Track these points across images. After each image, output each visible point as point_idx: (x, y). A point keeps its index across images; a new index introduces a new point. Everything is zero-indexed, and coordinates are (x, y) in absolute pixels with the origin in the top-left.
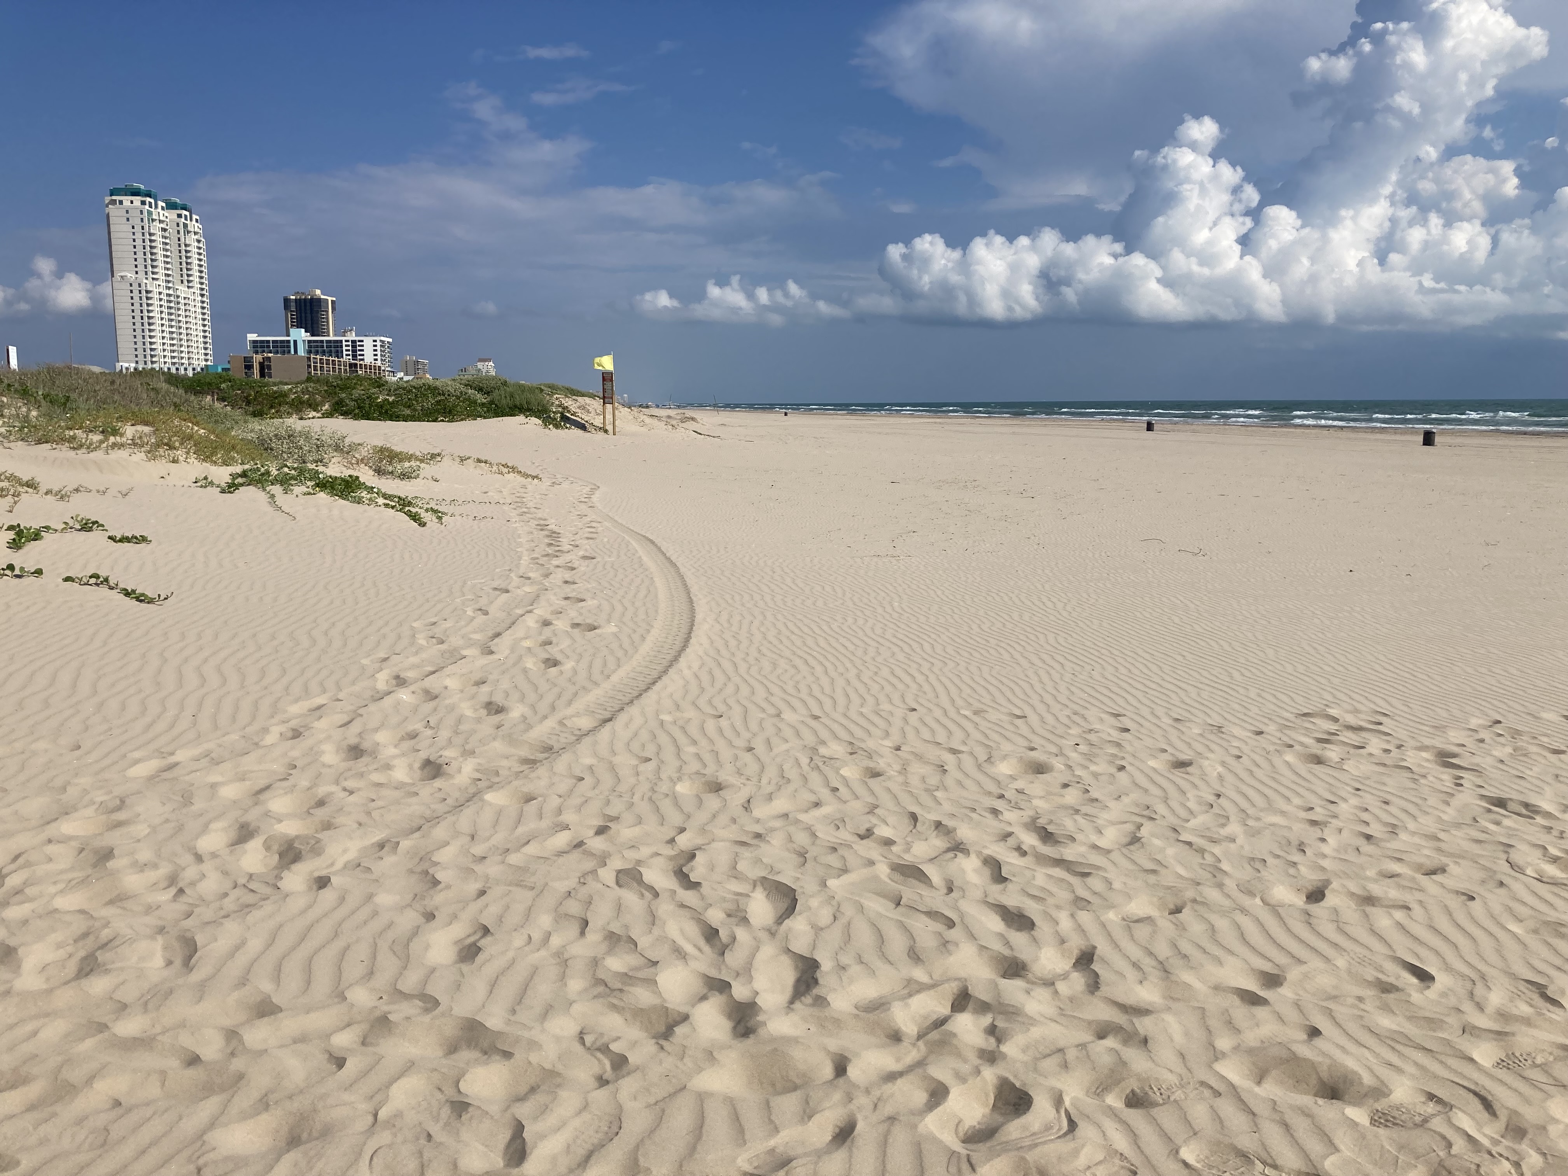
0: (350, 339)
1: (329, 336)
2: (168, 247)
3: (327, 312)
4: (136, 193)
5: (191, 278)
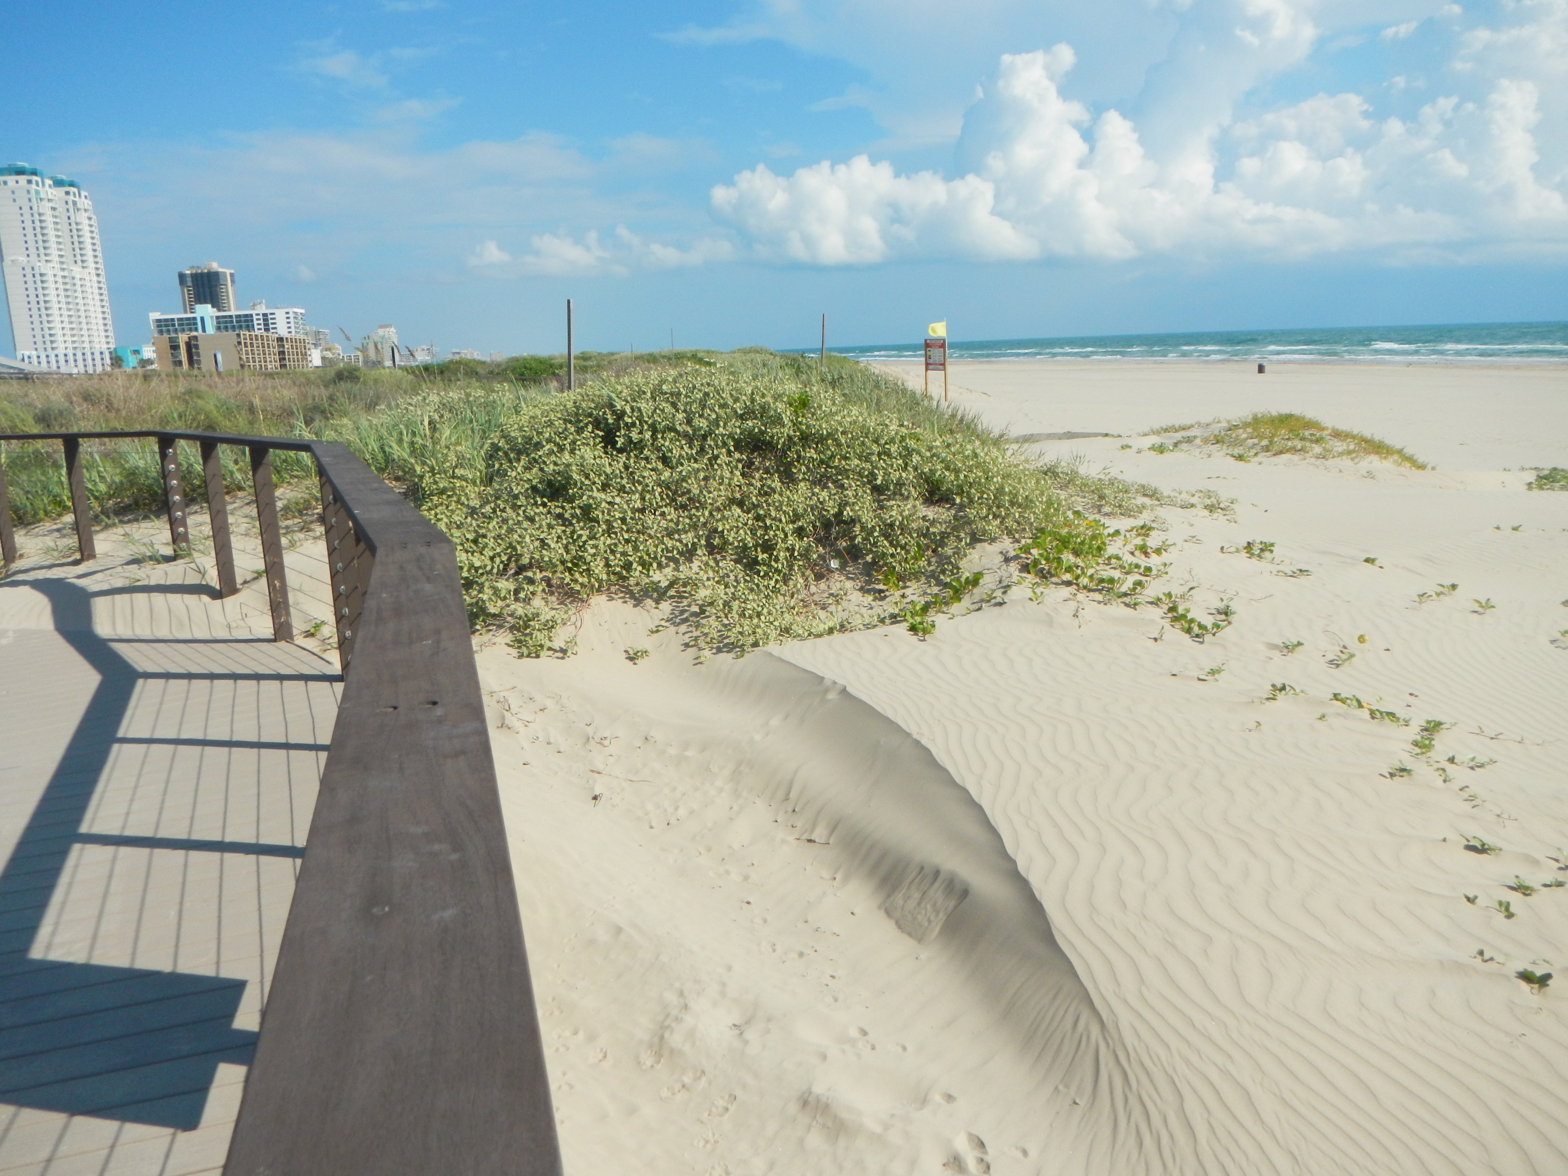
0: (261, 312)
1: (229, 310)
2: (59, 227)
3: (226, 285)
4: (20, 172)
5: (84, 258)
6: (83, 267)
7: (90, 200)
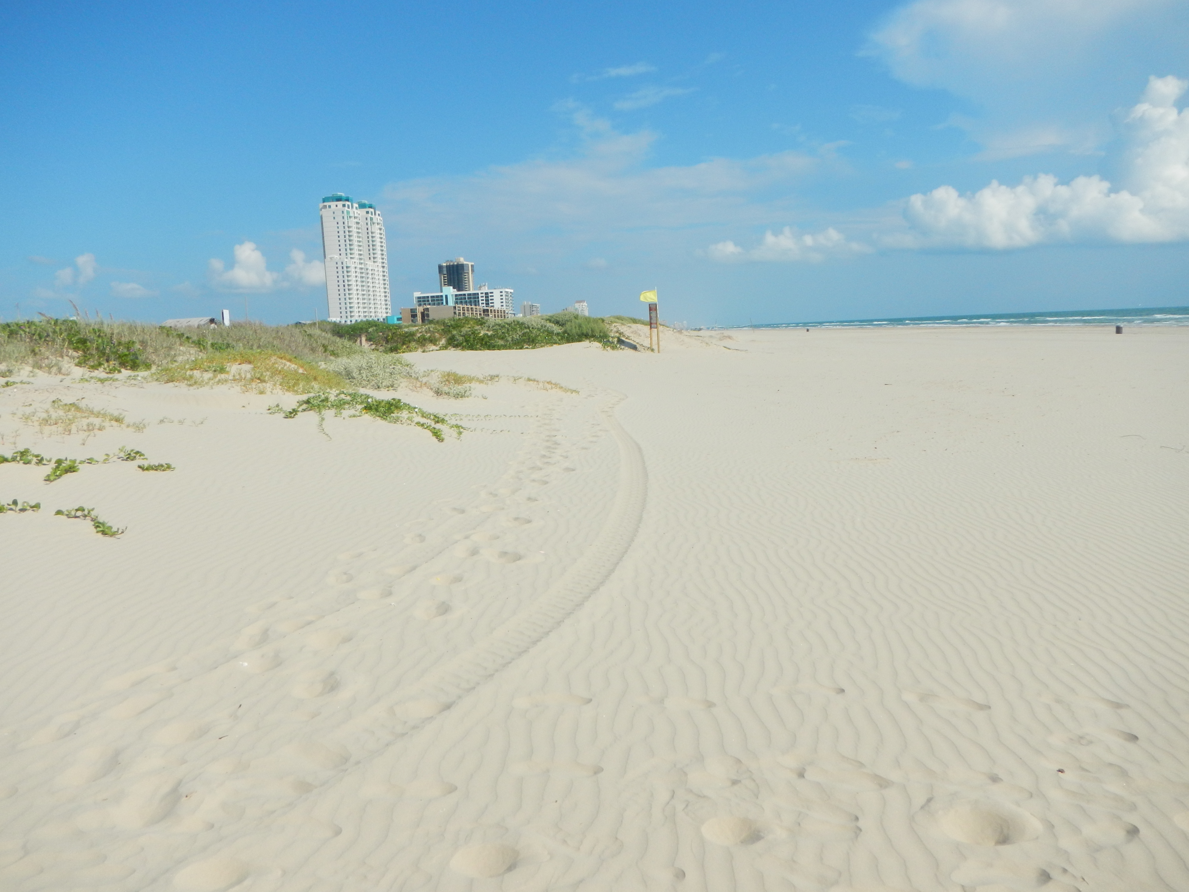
0: (484, 291)
1: (469, 290)
2: (360, 235)
3: (468, 273)
4: (339, 199)
5: (375, 256)
6: (374, 262)
7: (381, 217)
